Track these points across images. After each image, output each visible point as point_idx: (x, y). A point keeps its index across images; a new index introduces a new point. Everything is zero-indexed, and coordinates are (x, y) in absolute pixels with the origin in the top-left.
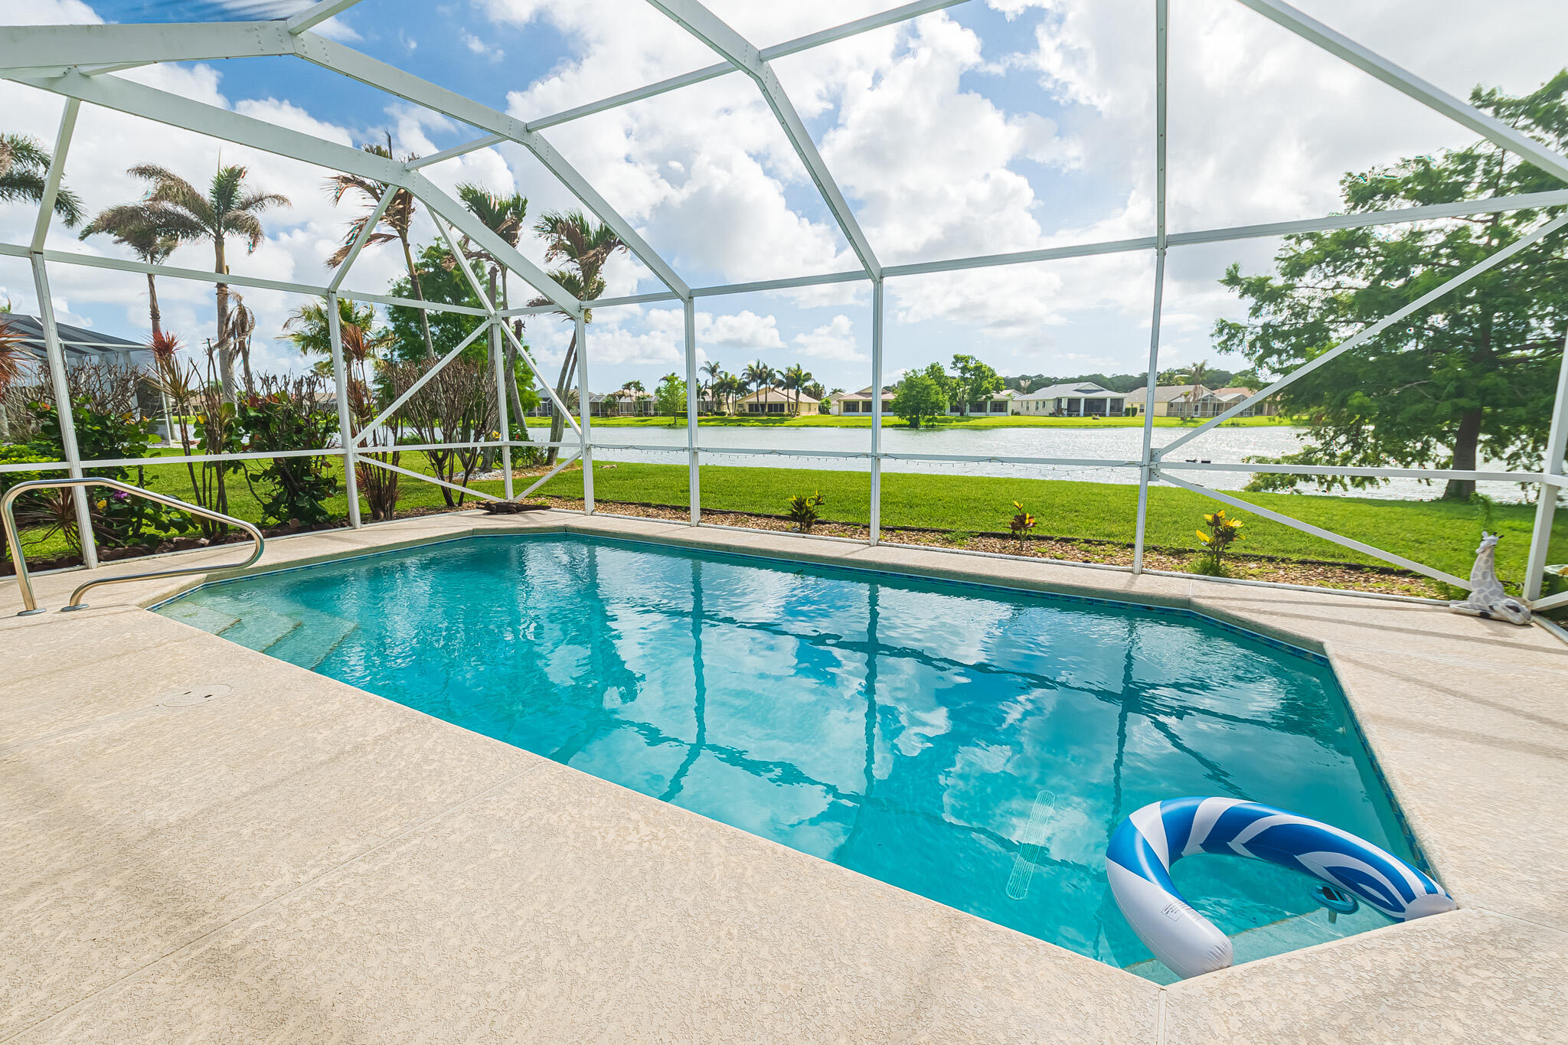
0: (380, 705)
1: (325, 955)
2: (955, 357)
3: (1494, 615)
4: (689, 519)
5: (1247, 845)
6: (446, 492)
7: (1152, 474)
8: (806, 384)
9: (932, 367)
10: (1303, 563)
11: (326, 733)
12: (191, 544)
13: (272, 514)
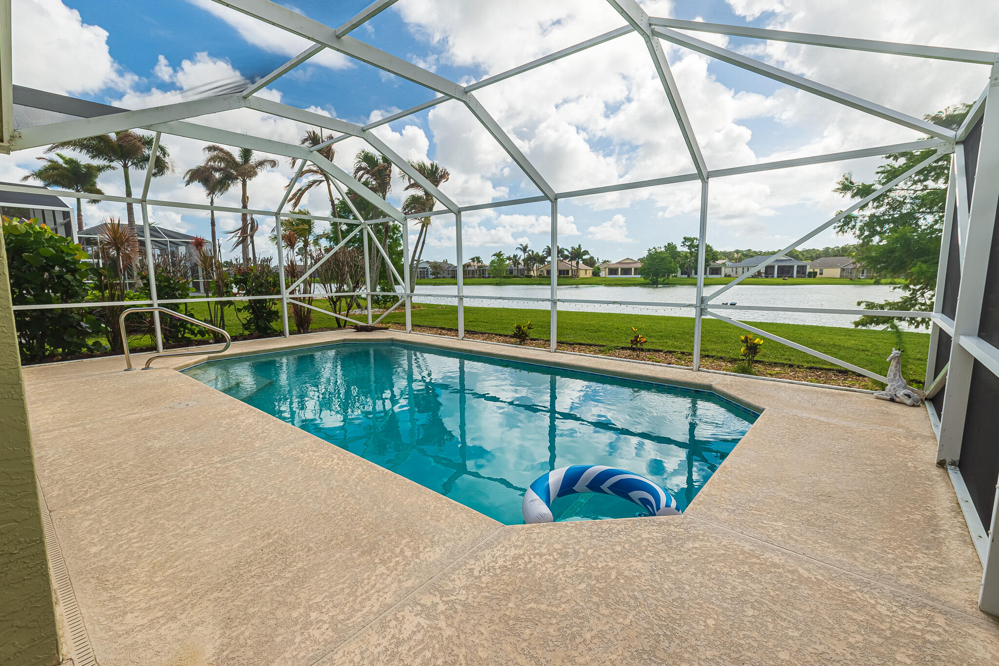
0: (255, 411)
1: (193, 489)
2: (685, 238)
3: (897, 400)
4: (457, 336)
5: (609, 488)
6: (337, 320)
7: (702, 311)
8: (584, 257)
9: (669, 244)
10: (811, 368)
11: (228, 420)
12: (206, 342)
13: (246, 329)
